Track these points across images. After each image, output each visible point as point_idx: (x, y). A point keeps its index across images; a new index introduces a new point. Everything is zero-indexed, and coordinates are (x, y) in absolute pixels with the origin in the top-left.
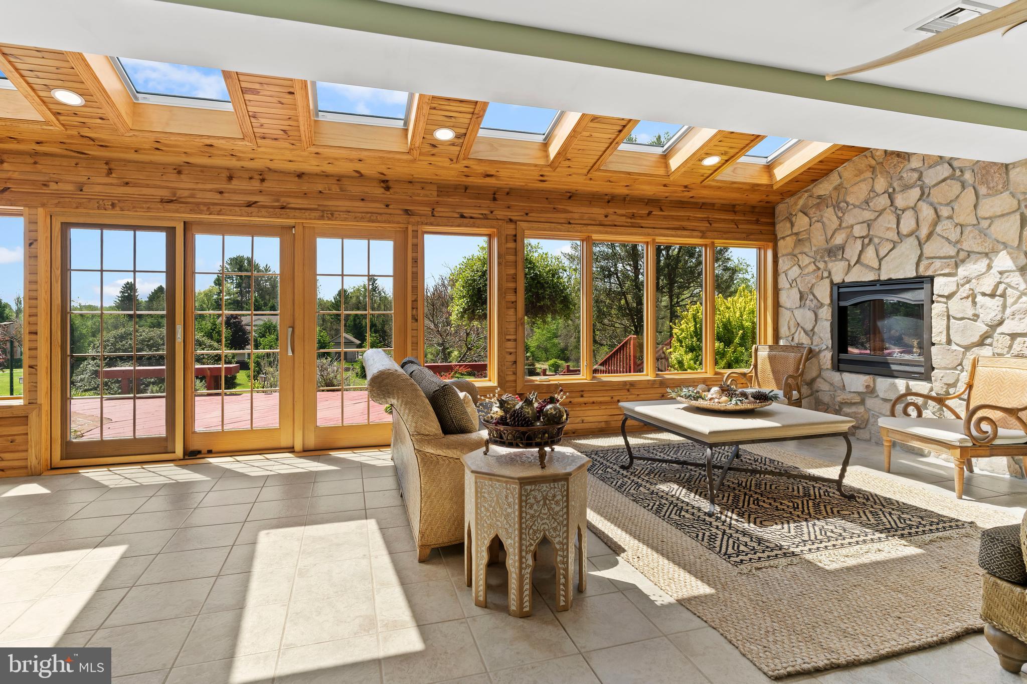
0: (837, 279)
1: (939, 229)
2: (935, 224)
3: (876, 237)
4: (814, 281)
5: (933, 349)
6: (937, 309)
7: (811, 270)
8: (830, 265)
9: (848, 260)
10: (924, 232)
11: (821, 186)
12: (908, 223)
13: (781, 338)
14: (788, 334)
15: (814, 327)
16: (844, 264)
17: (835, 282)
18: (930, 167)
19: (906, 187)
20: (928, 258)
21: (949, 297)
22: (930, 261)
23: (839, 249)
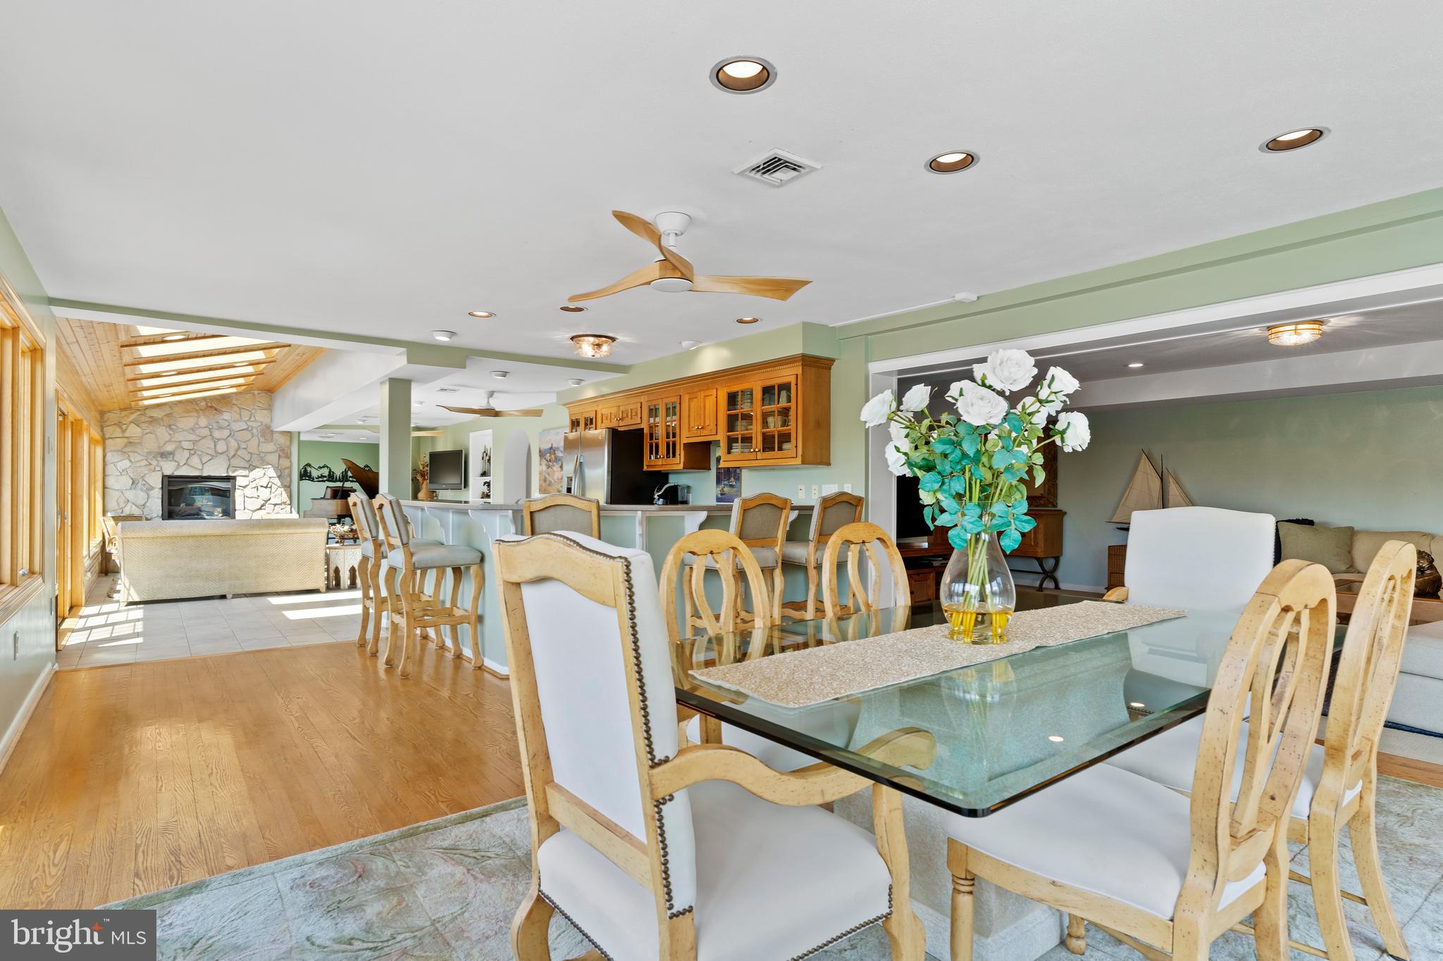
0: (168, 473)
1: (239, 453)
2: (237, 450)
3: (199, 450)
4: (147, 472)
5: (237, 512)
6: (238, 495)
7: (143, 464)
8: (162, 463)
9: (176, 461)
10: (232, 453)
11: (153, 410)
12: (221, 447)
13: (108, 511)
14: (116, 507)
15: (146, 503)
16: (174, 464)
17: (165, 474)
18: (234, 421)
19: (221, 428)
20: (233, 467)
21: (244, 487)
22: (234, 469)
23: (171, 454)
